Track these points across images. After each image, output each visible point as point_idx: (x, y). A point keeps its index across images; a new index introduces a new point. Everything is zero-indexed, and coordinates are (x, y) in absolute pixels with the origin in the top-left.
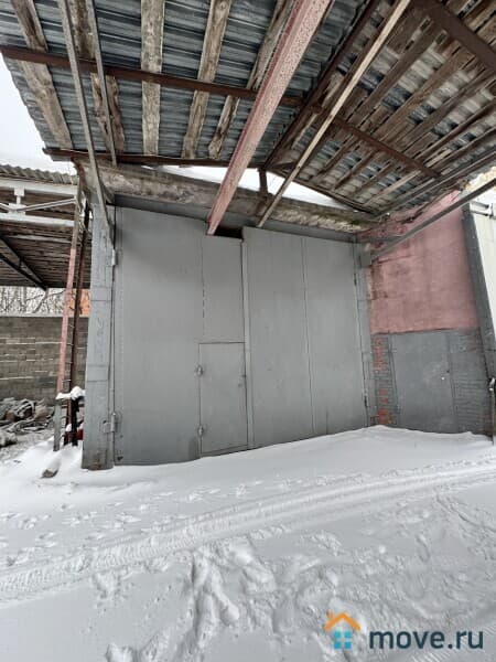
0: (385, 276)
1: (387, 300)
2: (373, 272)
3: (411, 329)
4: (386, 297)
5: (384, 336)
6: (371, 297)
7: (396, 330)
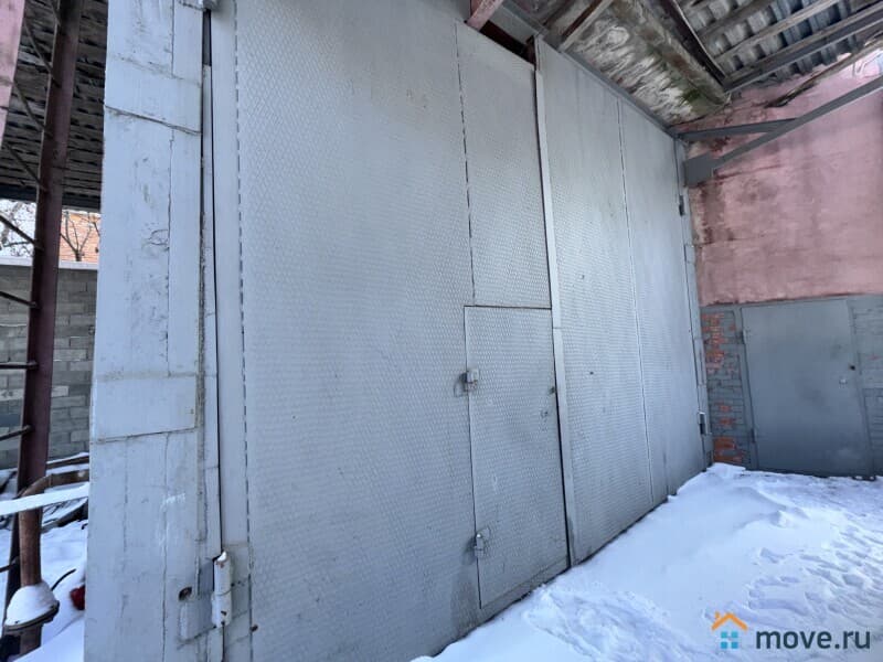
0: (729, 201)
1: (733, 245)
2: (704, 195)
3: (780, 295)
4: (731, 239)
5: (728, 309)
6: (702, 240)
7: (751, 297)
